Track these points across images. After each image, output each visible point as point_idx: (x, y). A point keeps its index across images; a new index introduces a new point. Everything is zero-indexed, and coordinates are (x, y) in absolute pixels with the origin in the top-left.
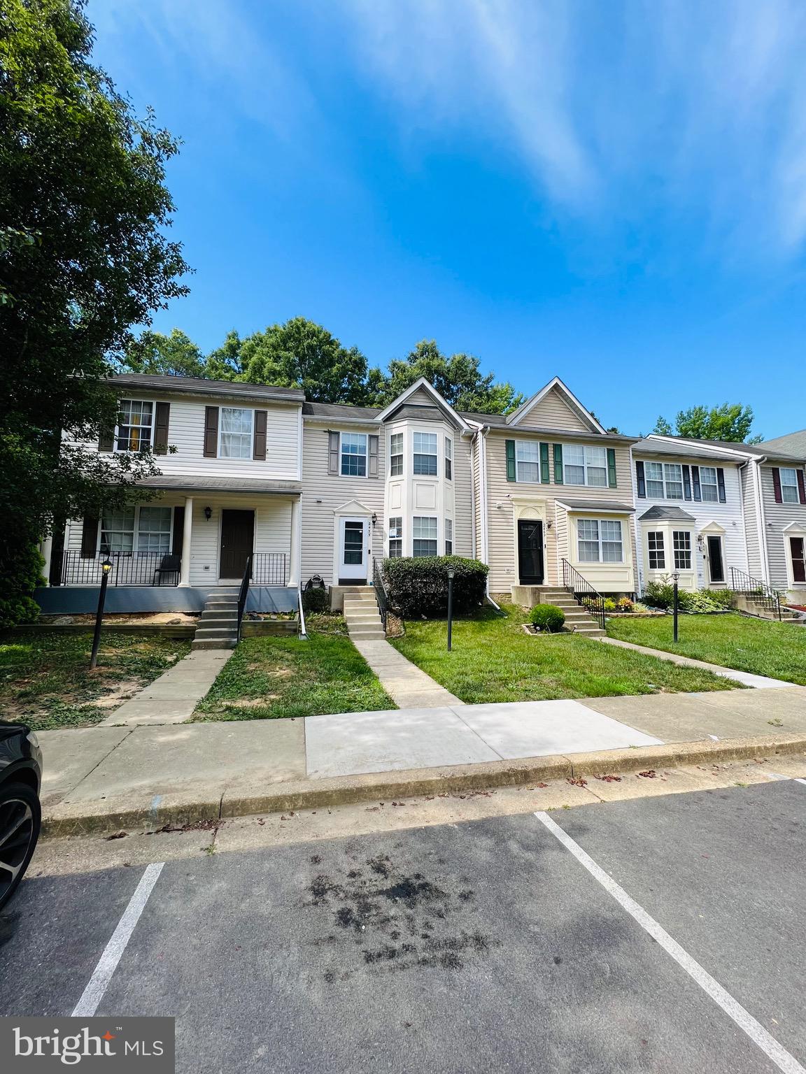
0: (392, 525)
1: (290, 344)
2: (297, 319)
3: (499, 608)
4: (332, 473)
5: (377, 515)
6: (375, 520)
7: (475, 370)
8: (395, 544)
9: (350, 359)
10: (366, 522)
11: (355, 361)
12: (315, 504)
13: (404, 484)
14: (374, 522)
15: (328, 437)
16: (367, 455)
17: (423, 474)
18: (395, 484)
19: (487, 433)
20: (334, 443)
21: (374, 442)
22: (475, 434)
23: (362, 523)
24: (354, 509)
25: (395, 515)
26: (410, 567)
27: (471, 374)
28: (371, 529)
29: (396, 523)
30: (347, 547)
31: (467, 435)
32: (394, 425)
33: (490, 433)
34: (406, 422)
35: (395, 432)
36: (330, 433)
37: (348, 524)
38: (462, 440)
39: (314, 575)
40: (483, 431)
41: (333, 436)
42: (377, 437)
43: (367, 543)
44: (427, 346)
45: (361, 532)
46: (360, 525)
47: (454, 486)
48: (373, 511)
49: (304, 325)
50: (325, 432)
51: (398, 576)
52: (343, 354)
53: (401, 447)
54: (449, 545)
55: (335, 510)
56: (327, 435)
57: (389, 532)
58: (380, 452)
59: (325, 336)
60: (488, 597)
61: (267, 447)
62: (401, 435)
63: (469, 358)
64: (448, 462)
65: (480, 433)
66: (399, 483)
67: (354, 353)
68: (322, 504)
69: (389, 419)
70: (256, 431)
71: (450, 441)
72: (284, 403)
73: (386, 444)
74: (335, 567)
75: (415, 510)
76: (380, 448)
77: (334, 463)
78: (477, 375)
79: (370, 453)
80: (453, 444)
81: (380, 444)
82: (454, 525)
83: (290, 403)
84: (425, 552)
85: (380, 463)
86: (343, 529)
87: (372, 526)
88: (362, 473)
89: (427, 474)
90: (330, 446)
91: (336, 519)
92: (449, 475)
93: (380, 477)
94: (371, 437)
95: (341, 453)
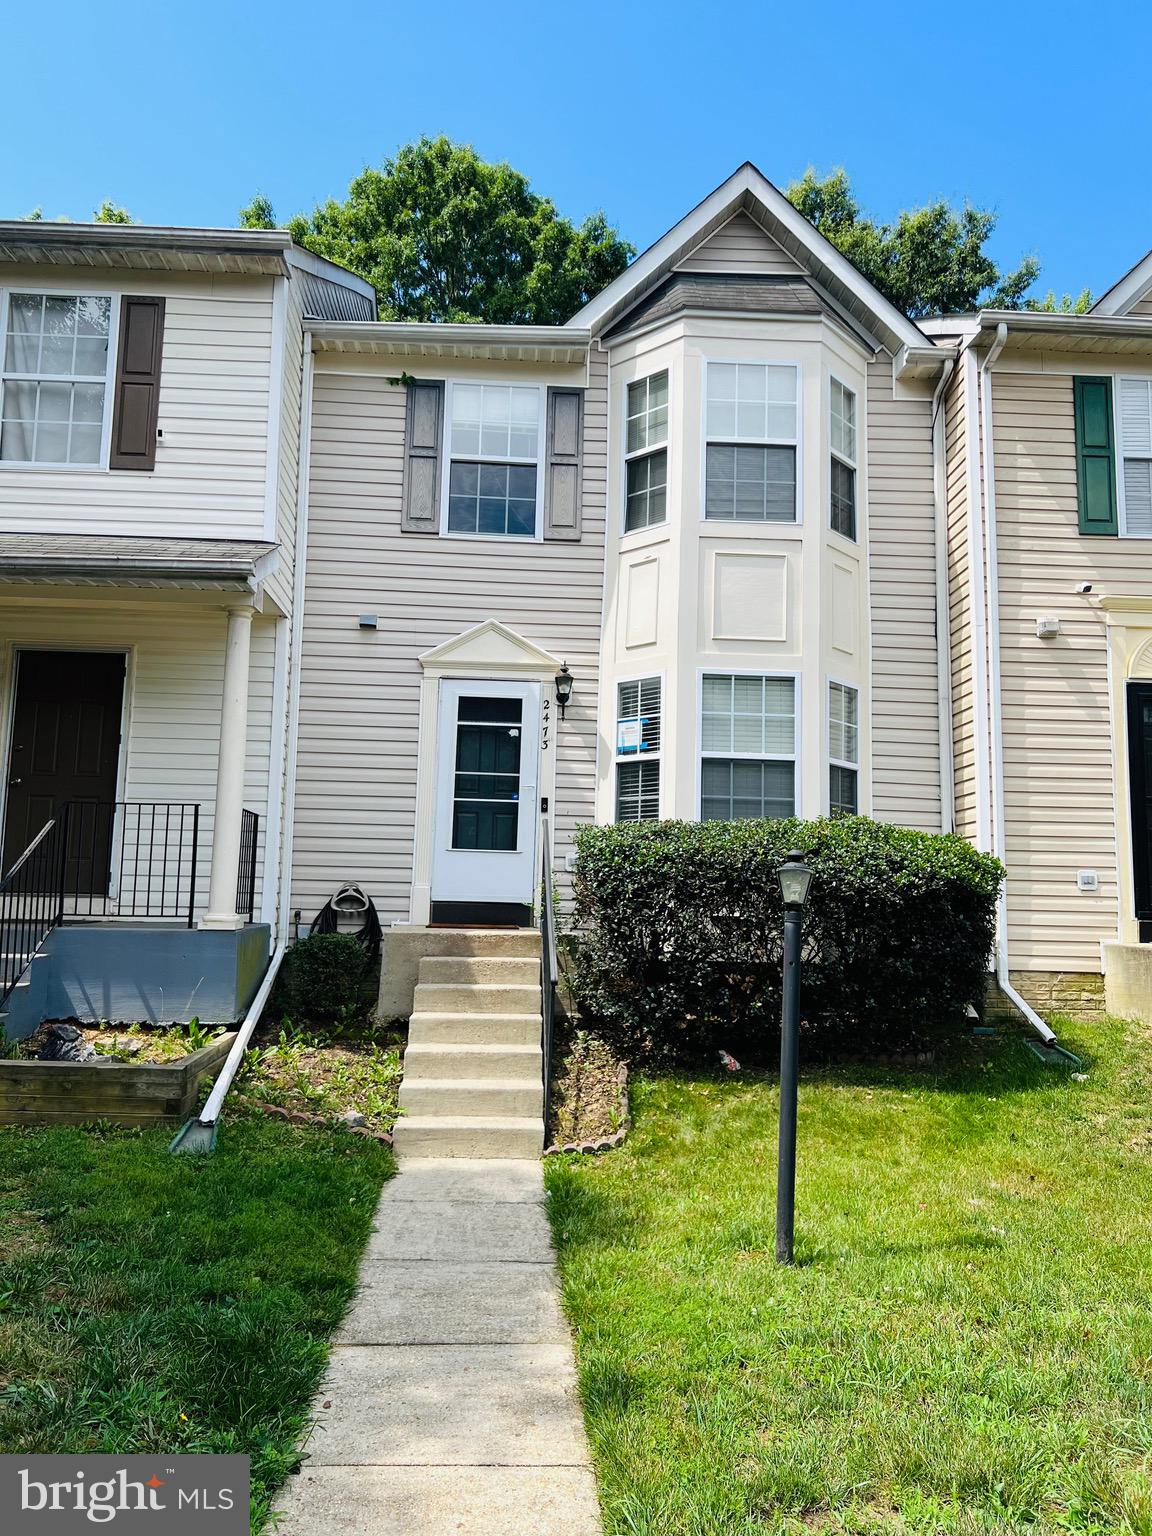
0: (625, 711)
1: (404, 216)
2: (425, 143)
3: (1049, 1034)
4: (417, 527)
5: (571, 672)
6: (565, 689)
7: (975, 250)
8: (637, 777)
9: (584, 252)
10: (535, 697)
11: (598, 258)
12: (356, 636)
13: (670, 555)
14: (562, 698)
15: (402, 400)
16: (541, 461)
17: (742, 515)
18: (640, 557)
19: (995, 353)
20: (424, 417)
21: (566, 411)
22: (949, 365)
23: (521, 700)
24: (492, 650)
25: (637, 671)
26: (667, 858)
27: (963, 263)
28: (553, 724)
29: (640, 699)
30: (462, 786)
31: (920, 369)
32: (641, 346)
33: (1009, 352)
34: (678, 329)
35: (643, 370)
36: (410, 383)
37: (469, 707)
38: (899, 393)
39: (339, 886)
40: (980, 348)
41: (421, 396)
42: (577, 393)
43: (537, 773)
44: (818, 193)
45: (513, 733)
46: (511, 709)
47: (867, 561)
48: (559, 659)
49: (444, 158)
50: (393, 381)
51: (616, 894)
52: (563, 238)
53: (660, 423)
54: (844, 783)
55: (423, 655)
56: (399, 395)
57: (618, 734)
58: (588, 447)
59: (507, 185)
60: (1005, 984)
61: (161, 424)
62: (660, 380)
63: (955, 218)
64: (843, 475)
65: (968, 360)
66: (652, 553)
67: (595, 233)
68: (381, 637)
69: (621, 323)
70: (124, 368)
71: (850, 396)
72: (222, 262)
73: (608, 418)
74: (420, 862)
75: (712, 651)
76: (588, 434)
77: (421, 491)
78: (981, 266)
79: (551, 452)
80: (861, 405)
81: (588, 421)
82: (864, 706)
83: (242, 263)
84: (748, 807)
85: (588, 486)
86: (451, 722)
87: (554, 711)
88: (523, 524)
89: (756, 516)
90: (409, 431)
91: (428, 689)
92: (844, 520)
93: (586, 539)
94: (556, 393)
95: (447, 454)
